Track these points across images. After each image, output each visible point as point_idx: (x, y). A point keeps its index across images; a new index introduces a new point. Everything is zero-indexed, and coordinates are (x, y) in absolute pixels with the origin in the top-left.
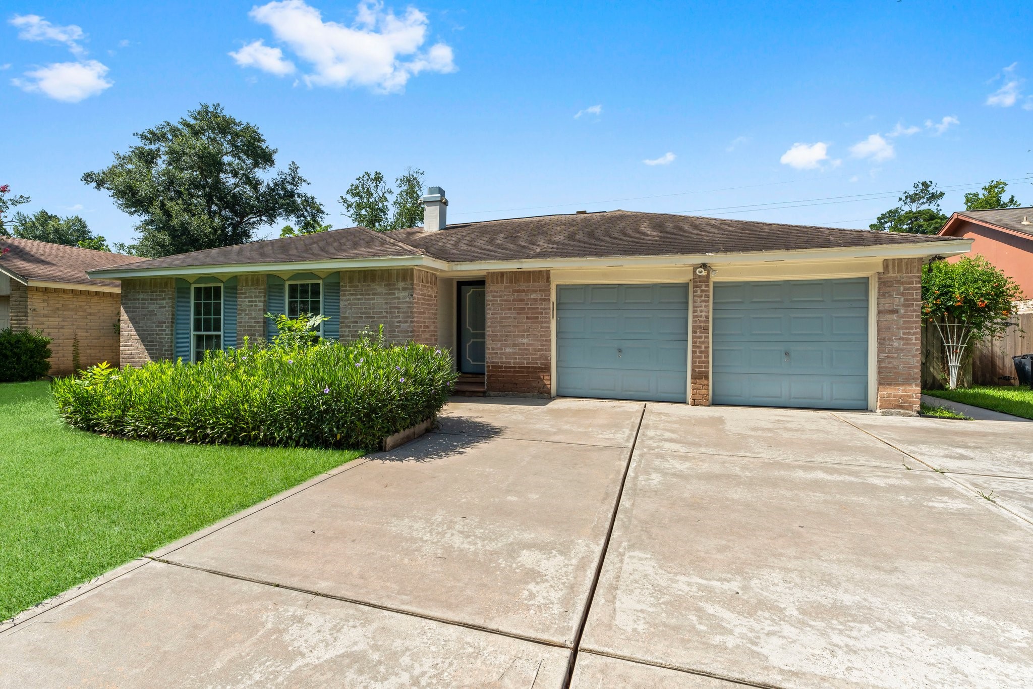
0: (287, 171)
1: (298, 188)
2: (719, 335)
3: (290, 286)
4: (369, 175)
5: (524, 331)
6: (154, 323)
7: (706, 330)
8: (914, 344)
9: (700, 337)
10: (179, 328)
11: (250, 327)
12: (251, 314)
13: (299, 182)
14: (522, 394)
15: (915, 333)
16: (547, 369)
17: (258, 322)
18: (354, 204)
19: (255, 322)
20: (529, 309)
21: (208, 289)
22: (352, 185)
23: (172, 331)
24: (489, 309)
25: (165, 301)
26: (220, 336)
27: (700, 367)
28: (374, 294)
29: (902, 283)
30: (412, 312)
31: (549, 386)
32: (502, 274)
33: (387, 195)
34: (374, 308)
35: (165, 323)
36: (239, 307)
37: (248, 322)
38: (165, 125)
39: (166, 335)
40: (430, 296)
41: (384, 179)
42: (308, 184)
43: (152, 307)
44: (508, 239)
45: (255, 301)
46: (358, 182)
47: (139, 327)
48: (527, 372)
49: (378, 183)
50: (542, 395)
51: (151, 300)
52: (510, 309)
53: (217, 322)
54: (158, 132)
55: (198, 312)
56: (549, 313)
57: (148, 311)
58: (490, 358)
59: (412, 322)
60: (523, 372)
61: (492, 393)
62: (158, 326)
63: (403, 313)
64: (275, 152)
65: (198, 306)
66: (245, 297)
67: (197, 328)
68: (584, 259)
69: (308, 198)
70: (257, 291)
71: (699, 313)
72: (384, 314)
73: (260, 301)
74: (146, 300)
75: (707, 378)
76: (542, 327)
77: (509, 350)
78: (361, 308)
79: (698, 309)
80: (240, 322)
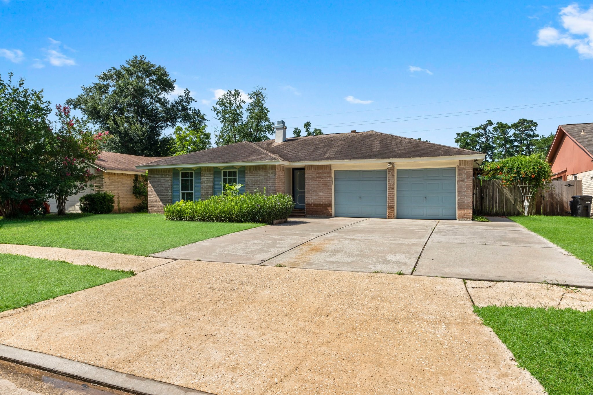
0: (183, 94)
1: (190, 104)
2: (399, 190)
3: (224, 172)
4: (231, 93)
5: (321, 190)
6: (164, 188)
7: (393, 188)
8: (470, 193)
9: (391, 192)
10: (174, 190)
11: (207, 189)
12: (207, 184)
13: (190, 100)
14: (320, 216)
15: (470, 189)
16: (330, 205)
17: (210, 187)
18: (221, 111)
19: (209, 187)
20: (323, 180)
21: (187, 173)
22: (220, 99)
23: (171, 191)
24: (306, 181)
25: (168, 179)
26: (193, 193)
27: (391, 203)
28: (259, 175)
29: (466, 170)
30: (275, 182)
31: (331, 212)
32: (312, 166)
33: (242, 104)
34: (260, 181)
35: (168, 188)
36: (202, 181)
37: (206, 187)
38: (112, 69)
39: (169, 193)
40: (282, 176)
41: (240, 94)
42: (196, 101)
43: (163, 181)
44: (316, 149)
45: (209, 178)
46: (224, 96)
47: (156, 189)
48: (322, 207)
49: (237, 97)
50: (329, 216)
51: (162, 178)
52: (315, 181)
53: (192, 187)
54: (108, 74)
55: (182, 183)
56: (331, 182)
57: (161, 183)
58: (307, 201)
59: (275, 186)
60: (320, 207)
61: (308, 216)
62: (165, 189)
63: (272, 183)
64: (174, 81)
65: (182, 181)
66: (205, 177)
67: (182, 190)
68: (344, 161)
69: (196, 111)
70: (210, 174)
71: (390, 182)
72: (264, 183)
73: (211, 178)
74: (160, 178)
75: (394, 208)
76: (328, 188)
77: (314, 198)
78: (254, 181)
79: (390, 180)
80: (202, 187)
